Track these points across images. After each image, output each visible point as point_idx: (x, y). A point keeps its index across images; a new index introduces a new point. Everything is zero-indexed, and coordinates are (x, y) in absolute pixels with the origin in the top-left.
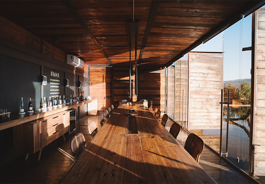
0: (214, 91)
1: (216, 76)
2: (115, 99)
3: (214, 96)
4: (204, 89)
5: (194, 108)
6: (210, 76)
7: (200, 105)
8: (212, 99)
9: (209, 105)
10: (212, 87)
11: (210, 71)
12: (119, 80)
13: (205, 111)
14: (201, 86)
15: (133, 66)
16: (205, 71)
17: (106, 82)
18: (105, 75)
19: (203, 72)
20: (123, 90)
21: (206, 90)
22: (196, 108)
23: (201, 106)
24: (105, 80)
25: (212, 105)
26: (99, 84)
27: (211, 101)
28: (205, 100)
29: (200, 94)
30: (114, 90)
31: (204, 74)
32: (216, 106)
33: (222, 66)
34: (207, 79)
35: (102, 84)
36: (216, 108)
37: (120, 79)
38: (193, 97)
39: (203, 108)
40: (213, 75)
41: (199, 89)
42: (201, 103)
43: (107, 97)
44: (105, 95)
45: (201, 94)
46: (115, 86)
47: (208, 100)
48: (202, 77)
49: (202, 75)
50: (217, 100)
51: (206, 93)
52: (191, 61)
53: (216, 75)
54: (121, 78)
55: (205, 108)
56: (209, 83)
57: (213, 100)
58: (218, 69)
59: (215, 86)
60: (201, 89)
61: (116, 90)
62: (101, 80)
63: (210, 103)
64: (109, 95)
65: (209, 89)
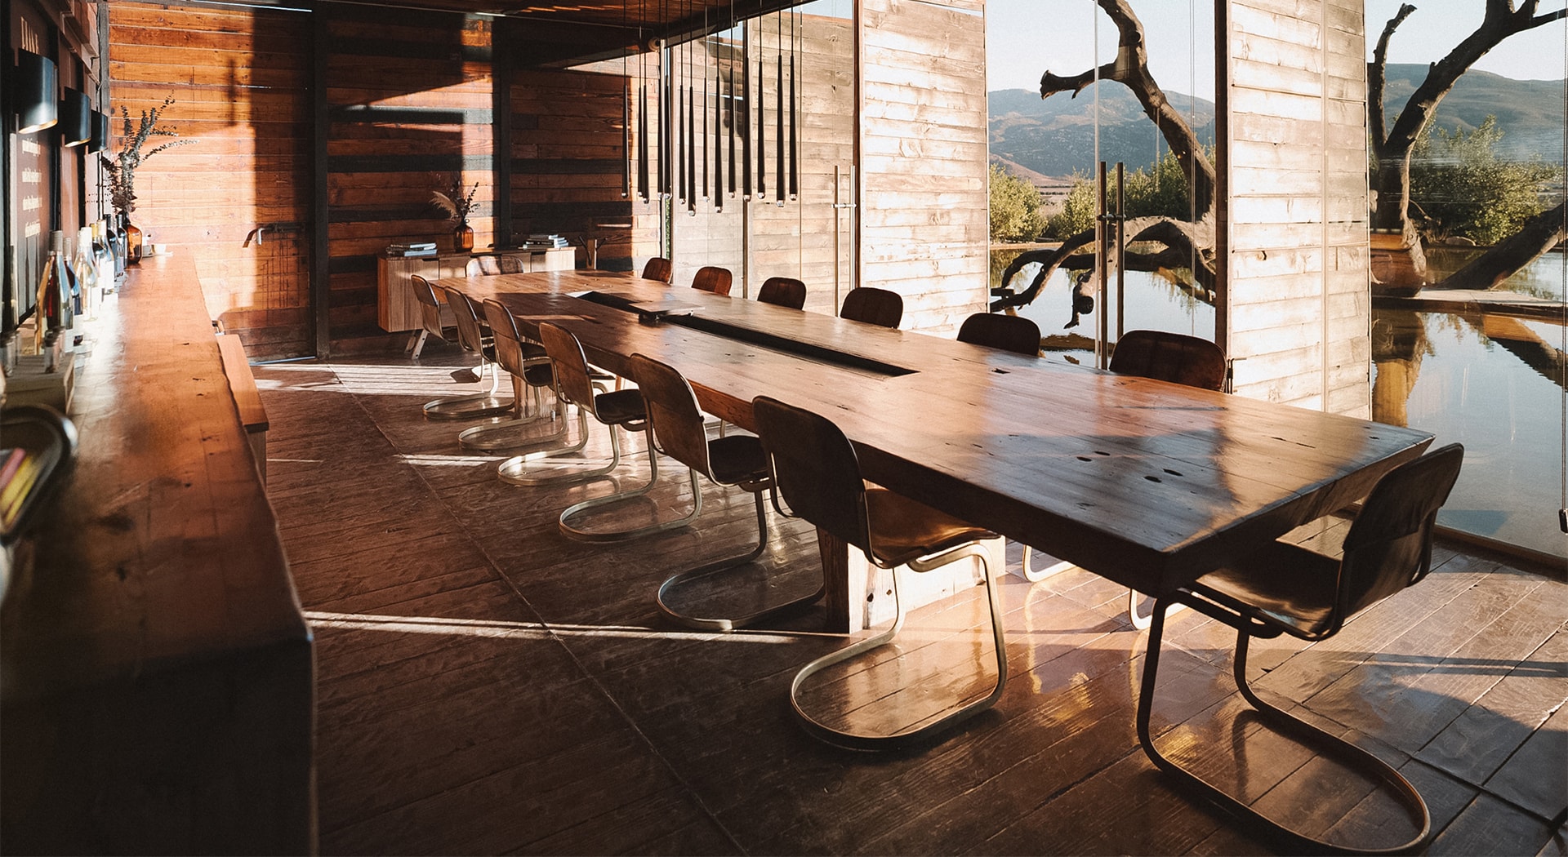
0: (957, 175)
1: (960, 102)
2: (335, 245)
3: (958, 198)
4: (918, 163)
5: (882, 257)
6: (940, 101)
7: (904, 242)
8: (948, 212)
9: (939, 241)
10: (947, 152)
11: (939, 81)
12: (368, 110)
13: (925, 269)
14: (907, 152)
15: (463, 17)
16: (922, 79)
17: (256, 122)
18: (242, 72)
19: (915, 84)
20: (397, 177)
21: (924, 169)
22: (890, 257)
23: (912, 247)
24: (243, 106)
25: (949, 240)
26: (201, 139)
27: (946, 219)
28: (923, 218)
29: (904, 187)
30: (330, 177)
31: (918, 90)
32: (965, 245)
33: (983, 57)
34: (930, 116)
35: (220, 137)
36: (964, 253)
37: (375, 106)
38: (879, 207)
39: (917, 256)
40: (950, 96)
41: (900, 165)
42: (908, 232)
43: (268, 229)
44: (248, 218)
45: (910, 187)
46: (336, 147)
47: (933, 217)
48: (911, 106)
49: (910, 96)
50: (967, 215)
51: (926, 182)
52: (869, 23)
53: (961, 98)
54: (380, 98)
55: (925, 256)
56: (937, 137)
57: (953, 215)
58: (966, 70)
59: (959, 148)
60: (907, 164)
61: (342, 178)
62: (216, 103)
63: (943, 230)
64: (288, 214)
65: (937, 163)
